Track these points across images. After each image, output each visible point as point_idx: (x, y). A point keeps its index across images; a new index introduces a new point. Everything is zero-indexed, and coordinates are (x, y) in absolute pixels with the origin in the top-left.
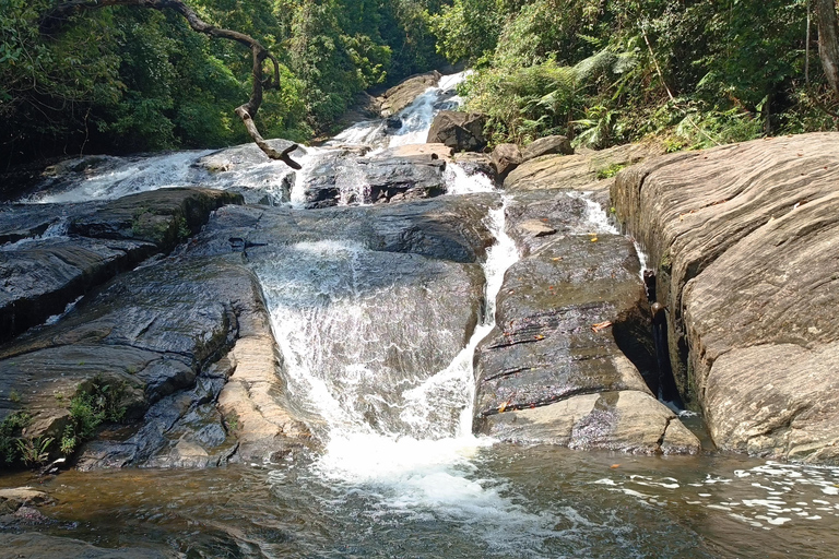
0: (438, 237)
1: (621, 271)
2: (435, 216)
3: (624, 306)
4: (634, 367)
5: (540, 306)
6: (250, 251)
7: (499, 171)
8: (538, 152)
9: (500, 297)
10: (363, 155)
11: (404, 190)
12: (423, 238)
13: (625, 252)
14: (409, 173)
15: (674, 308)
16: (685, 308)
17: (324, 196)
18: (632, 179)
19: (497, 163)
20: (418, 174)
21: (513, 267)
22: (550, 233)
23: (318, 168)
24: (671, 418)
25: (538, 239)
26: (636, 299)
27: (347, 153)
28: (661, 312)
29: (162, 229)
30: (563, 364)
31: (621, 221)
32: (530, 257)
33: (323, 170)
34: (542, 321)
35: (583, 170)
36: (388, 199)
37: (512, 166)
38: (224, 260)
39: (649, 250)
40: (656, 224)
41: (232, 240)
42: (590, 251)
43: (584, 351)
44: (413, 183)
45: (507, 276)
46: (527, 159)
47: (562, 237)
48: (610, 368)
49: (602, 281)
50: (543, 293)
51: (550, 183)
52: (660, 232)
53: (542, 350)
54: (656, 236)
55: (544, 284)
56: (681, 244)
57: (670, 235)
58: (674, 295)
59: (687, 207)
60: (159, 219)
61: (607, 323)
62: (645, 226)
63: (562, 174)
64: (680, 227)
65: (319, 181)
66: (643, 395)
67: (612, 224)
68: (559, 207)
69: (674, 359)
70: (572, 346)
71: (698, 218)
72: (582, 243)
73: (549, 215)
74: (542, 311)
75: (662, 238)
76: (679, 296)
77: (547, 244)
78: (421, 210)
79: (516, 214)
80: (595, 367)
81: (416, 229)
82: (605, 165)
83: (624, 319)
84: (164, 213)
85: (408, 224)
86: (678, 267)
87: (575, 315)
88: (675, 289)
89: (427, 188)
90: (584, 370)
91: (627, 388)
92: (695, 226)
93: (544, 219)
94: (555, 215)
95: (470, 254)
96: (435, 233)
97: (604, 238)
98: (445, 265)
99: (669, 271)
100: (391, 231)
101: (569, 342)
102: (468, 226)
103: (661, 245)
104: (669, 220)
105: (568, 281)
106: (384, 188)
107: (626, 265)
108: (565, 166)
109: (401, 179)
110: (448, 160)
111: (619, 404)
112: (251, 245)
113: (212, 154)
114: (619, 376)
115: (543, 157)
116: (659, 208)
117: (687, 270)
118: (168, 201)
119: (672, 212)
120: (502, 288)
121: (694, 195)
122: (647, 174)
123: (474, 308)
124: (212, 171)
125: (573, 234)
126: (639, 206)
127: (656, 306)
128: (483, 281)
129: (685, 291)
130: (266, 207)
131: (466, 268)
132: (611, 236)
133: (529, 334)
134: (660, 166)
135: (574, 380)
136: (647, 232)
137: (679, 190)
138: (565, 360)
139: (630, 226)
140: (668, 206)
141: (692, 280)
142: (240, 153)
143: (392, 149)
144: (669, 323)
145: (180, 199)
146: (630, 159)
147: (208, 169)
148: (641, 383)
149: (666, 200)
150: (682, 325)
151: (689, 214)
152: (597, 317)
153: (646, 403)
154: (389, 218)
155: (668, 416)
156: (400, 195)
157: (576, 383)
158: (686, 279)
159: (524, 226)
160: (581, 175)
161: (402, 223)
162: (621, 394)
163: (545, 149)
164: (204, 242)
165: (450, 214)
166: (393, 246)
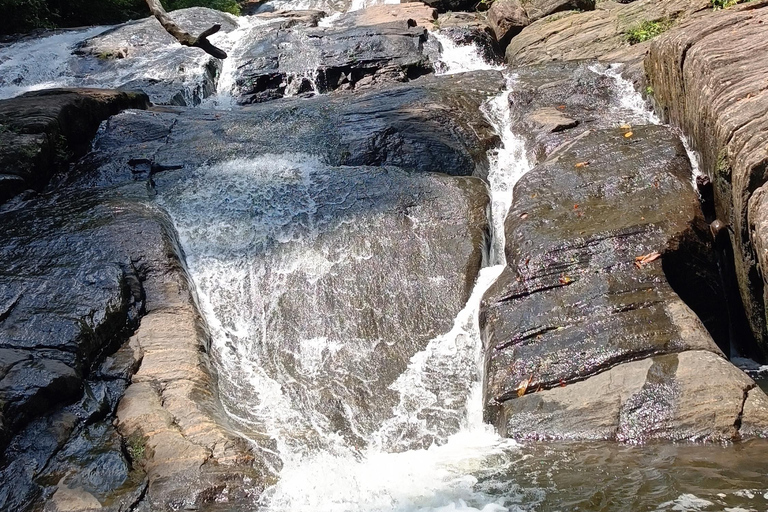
0: (422, 140)
1: (667, 178)
2: (416, 111)
3: (675, 229)
4: (694, 316)
5: (564, 235)
6: (159, 178)
7: (499, 37)
8: (548, 9)
9: (511, 224)
10: (315, 24)
11: (372, 71)
12: (402, 143)
13: (670, 150)
14: (378, 46)
15: (740, 228)
16: (753, 228)
17: (264, 85)
18: (671, 52)
19: (494, 26)
20: (391, 48)
21: (524, 179)
22: (571, 126)
23: (253, 48)
24: (749, 388)
25: (555, 135)
26: (690, 218)
27: (292, 23)
28: (723, 232)
29: (31, 154)
30: (600, 318)
31: (662, 105)
32: (547, 164)
33: (261, 49)
34: (569, 256)
35: (609, 30)
36: (353, 84)
37: (515, 30)
38: (121, 196)
39: (700, 147)
40: (706, 115)
41: (133, 163)
42: (626, 151)
43: (628, 297)
44: (385, 61)
45: (517, 191)
46: (534, 20)
47: (587, 133)
48: (663, 319)
49: (644, 193)
50: (566, 215)
51: (567, 50)
52: (713, 124)
53: (572, 299)
54: (708, 129)
55: (567, 202)
56: (740, 141)
57: (725, 129)
58: (738, 210)
59: (743, 89)
60: (26, 140)
61: (654, 255)
62: (693, 114)
63: (582, 37)
64: (737, 118)
65: (255, 65)
66: (710, 357)
67: (651, 108)
68: (579, 88)
69: (746, 297)
70: (611, 292)
71: (759, 104)
72: (612, 140)
73: (567, 101)
74: (566, 244)
75: (716, 133)
76: (745, 211)
77: (568, 142)
78: (395, 103)
79: (525, 101)
80: (643, 321)
81: (391, 131)
82: (637, 23)
83: (676, 247)
84: (33, 130)
85: (379, 124)
86: (740, 173)
87: (611, 245)
88: (738, 201)
89: (404, 67)
90: (629, 325)
91: (688, 348)
92: (755, 116)
93: (561, 106)
94: (576, 99)
95: (466, 161)
96: (417, 135)
97: (641, 131)
98: (434, 181)
99: (729, 178)
100: (358, 136)
101: (607, 284)
102: (462, 121)
103: (715, 142)
104: (723, 108)
105: (598, 196)
106: (346, 69)
107: (674, 170)
108: (584, 26)
109: (368, 56)
110: (430, 27)
111: (680, 372)
112: (161, 169)
113: (103, 34)
114: (676, 331)
115: (555, 15)
116: (708, 92)
117: (752, 176)
118: (38, 112)
119: (724, 97)
120: (512, 210)
121: (751, 72)
122: (689, 46)
123: (476, 241)
124: (104, 59)
125: (601, 127)
126: (682, 87)
127: (717, 225)
128: (486, 201)
129: (751, 205)
130: (182, 109)
131: (462, 183)
132: (651, 126)
133: (553, 277)
134: (705, 34)
135: (618, 341)
136: (696, 123)
137: (731, 67)
138: (603, 312)
139: (674, 113)
140: (719, 89)
141: (759, 190)
142: (143, 31)
143: (355, 13)
144: (734, 247)
145: (54, 107)
146: (667, 15)
147: (98, 55)
148: (704, 338)
149: (716, 82)
150: (751, 249)
151: (746, 100)
152: (640, 247)
153: (714, 368)
154: (354, 118)
155: (744, 385)
156: (368, 79)
157: (621, 345)
158: (751, 188)
159: (536, 117)
160: (607, 38)
161: (372, 123)
162: (682, 356)
163: (557, 4)
164: (92, 168)
165: (436, 106)
166: (361, 157)
